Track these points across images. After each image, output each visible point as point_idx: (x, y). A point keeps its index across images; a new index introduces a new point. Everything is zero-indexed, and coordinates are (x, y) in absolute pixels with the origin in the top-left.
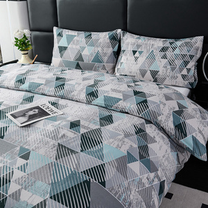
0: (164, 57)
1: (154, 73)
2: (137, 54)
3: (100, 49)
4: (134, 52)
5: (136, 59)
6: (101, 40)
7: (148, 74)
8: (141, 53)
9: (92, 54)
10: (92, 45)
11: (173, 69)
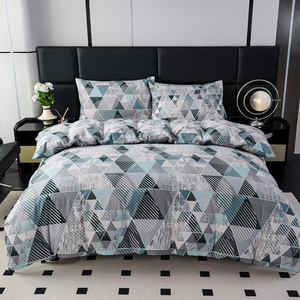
0: (200, 98)
1: (195, 112)
2: (174, 98)
3: (139, 96)
4: (171, 97)
5: (175, 102)
6: (138, 88)
7: (190, 114)
8: (177, 97)
9: (131, 102)
10: (130, 92)
11: (210, 107)
